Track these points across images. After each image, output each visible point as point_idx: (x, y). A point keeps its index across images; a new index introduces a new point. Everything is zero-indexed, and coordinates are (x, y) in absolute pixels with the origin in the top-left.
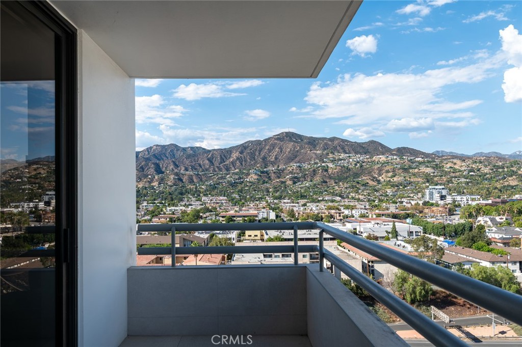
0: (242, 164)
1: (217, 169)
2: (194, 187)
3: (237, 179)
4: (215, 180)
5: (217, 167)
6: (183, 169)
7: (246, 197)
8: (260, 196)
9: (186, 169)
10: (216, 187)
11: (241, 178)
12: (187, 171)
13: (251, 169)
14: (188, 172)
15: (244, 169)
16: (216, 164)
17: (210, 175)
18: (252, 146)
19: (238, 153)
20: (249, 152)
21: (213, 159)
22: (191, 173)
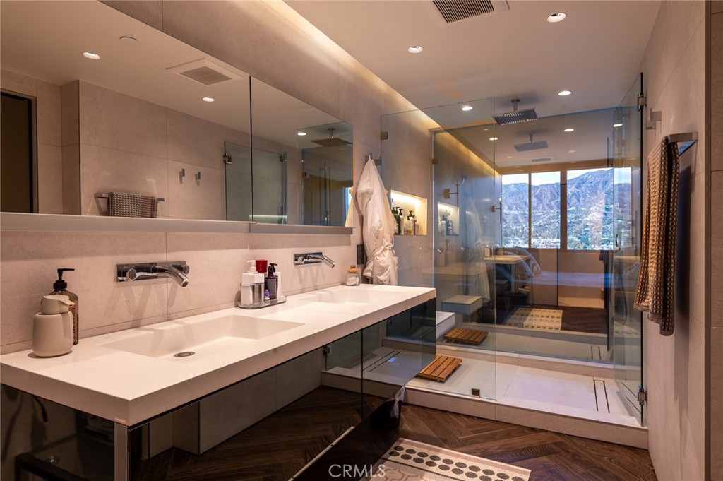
0: (579, 201)
1: (546, 208)
2: (520, 227)
3: (573, 218)
4: (545, 220)
5: (547, 205)
6: (506, 208)
7: (587, 239)
8: (607, 238)
9: (510, 209)
10: (547, 228)
11: (578, 217)
12: (511, 210)
13: (591, 206)
14: (512, 212)
15: (582, 206)
16: (546, 201)
17: (539, 214)
18: (593, 178)
19: (573, 187)
20: (589, 185)
21: (541, 196)
22: (516, 212)
